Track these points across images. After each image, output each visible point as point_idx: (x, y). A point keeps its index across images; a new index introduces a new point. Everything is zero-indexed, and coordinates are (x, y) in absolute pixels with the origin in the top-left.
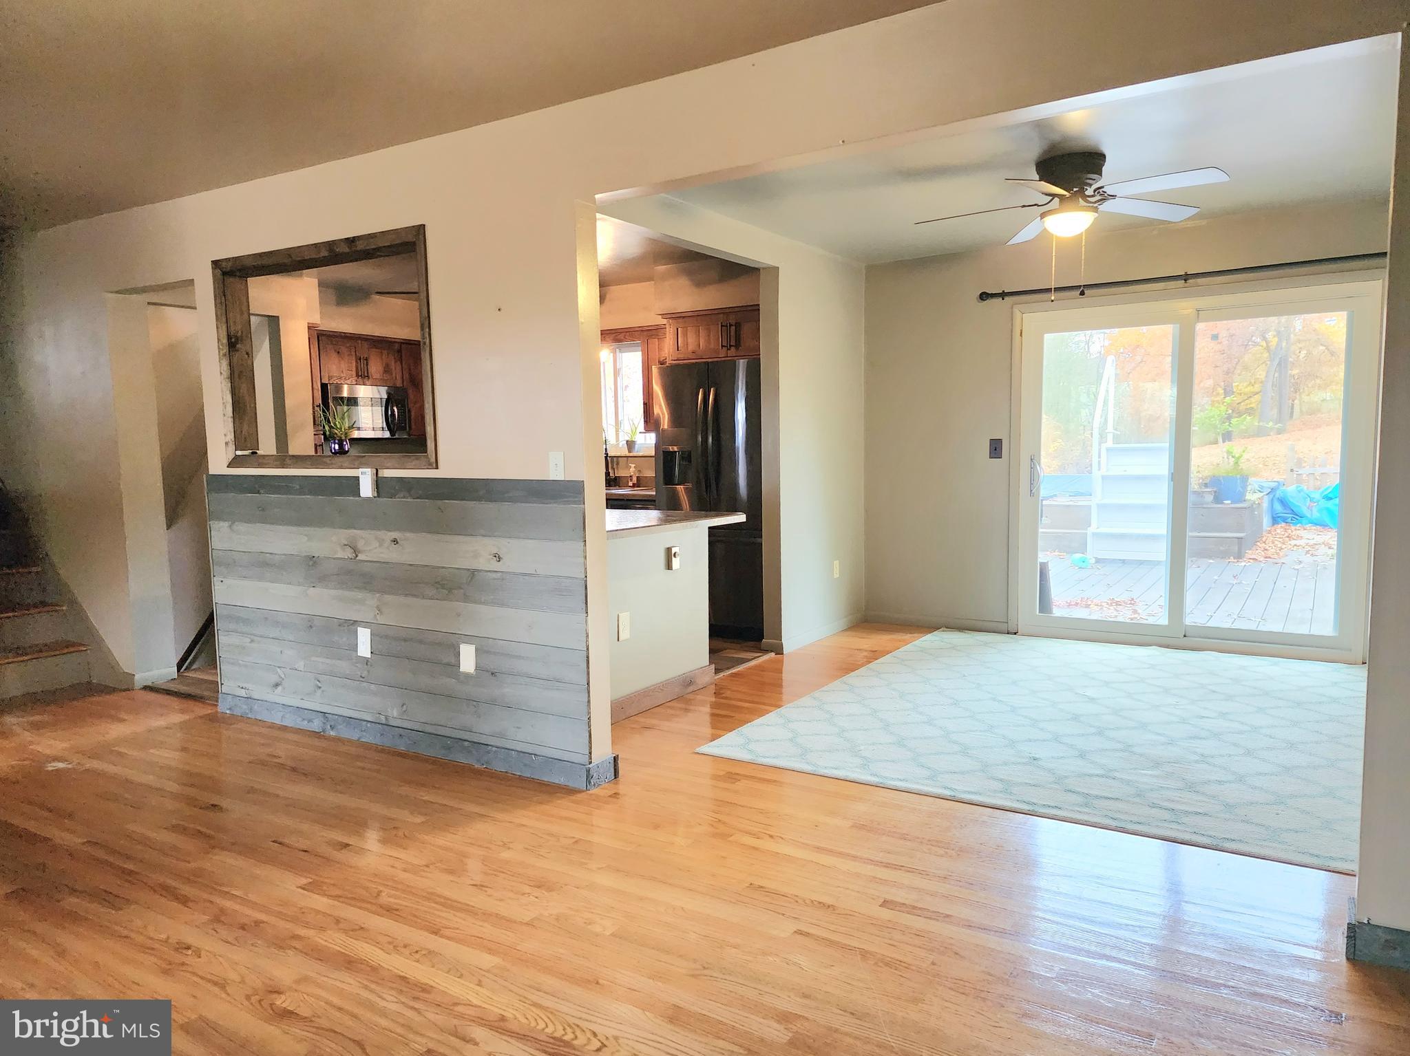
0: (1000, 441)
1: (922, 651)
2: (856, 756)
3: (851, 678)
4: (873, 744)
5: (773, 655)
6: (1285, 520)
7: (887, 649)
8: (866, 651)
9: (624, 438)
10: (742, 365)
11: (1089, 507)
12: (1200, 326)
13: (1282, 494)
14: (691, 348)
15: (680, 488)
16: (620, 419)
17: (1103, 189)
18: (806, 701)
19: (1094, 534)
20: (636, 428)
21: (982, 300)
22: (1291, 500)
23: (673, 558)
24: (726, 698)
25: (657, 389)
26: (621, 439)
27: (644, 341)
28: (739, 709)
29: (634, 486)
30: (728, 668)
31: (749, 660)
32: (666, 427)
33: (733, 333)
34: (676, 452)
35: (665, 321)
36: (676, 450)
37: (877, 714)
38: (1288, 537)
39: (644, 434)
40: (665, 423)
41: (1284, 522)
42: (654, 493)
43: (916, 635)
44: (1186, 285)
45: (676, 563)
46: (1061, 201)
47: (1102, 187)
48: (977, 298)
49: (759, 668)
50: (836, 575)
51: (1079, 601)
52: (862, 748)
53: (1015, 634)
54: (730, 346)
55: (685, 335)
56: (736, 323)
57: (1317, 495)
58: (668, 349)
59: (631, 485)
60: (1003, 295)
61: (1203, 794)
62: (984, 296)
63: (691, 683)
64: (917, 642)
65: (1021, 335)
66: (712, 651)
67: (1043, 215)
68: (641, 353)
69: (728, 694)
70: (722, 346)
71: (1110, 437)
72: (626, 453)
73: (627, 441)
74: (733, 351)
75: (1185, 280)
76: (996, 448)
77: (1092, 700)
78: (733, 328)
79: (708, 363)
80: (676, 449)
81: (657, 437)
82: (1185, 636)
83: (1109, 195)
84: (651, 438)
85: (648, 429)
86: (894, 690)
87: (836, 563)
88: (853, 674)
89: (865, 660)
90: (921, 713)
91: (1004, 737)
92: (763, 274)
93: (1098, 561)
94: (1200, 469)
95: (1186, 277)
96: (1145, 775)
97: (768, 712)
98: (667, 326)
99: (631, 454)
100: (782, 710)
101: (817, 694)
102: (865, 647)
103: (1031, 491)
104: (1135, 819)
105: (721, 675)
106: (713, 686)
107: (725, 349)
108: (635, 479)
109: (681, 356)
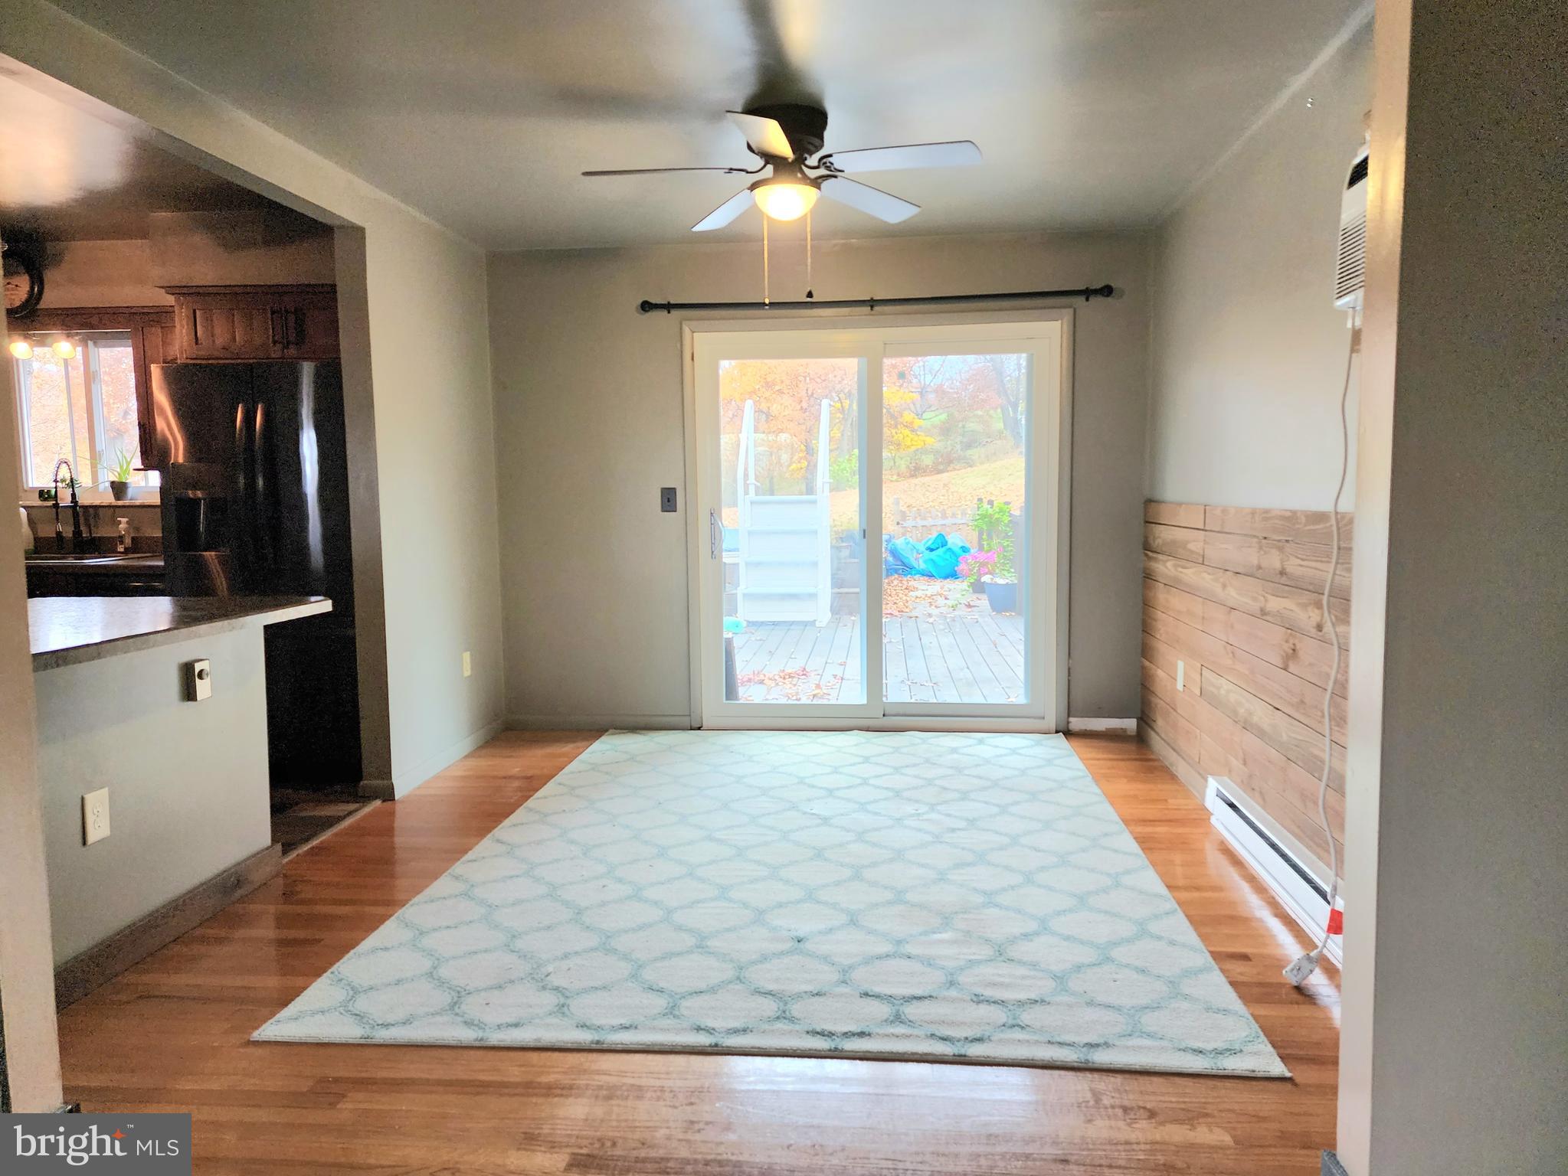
0: (673, 490)
1: (593, 769)
2: (544, 988)
3: (505, 830)
4: (566, 956)
5: (378, 803)
6: (896, 571)
7: (545, 771)
8: (517, 778)
9: (107, 477)
10: (307, 372)
11: (737, 565)
12: (887, 362)
13: (893, 547)
14: (220, 341)
15: (209, 555)
16: (98, 448)
17: (830, 159)
18: (442, 886)
19: (744, 595)
20: (128, 463)
21: (643, 310)
22: (901, 552)
23: (198, 681)
24: (302, 902)
25: (161, 397)
26: (101, 480)
27: (136, 329)
28: (328, 921)
29: (127, 551)
30: (307, 840)
31: (340, 819)
32: (181, 460)
33: (292, 324)
34: (200, 499)
35: (170, 300)
36: (200, 496)
37: (559, 893)
38: (906, 589)
39: (143, 472)
40: (179, 453)
41: (896, 573)
42: (162, 563)
43: (579, 744)
44: (873, 312)
45: (202, 687)
46: (776, 170)
47: (830, 156)
48: (637, 308)
49: (359, 831)
50: (467, 672)
51: (751, 676)
52: (550, 969)
53: (699, 729)
54: (288, 343)
55: (208, 319)
56: (296, 310)
57: (922, 547)
58: (180, 342)
59: (122, 550)
60: (669, 307)
61: (1021, 963)
62: (646, 306)
63: (239, 883)
64: (584, 756)
65: (693, 359)
66: (277, 809)
67: (753, 187)
68: (131, 348)
69: (307, 892)
70: (275, 342)
71: (752, 489)
72: (109, 498)
73: (113, 483)
74: (292, 351)
75: (872, 307)
76: (669, 499)
77: (825, 821)
78: (292, 318)
79: (251, 365)
80: (199, 494)
81: (164, 477)
82: (884, 715)
83: (835, 169)
84: (154, 478)
85: (148, 466)
86: (572, 842)
87: (467, 656)
88: (507, 822)
89: (520, 794)
90: (620, 880)
91: (746, 905)
92: (338, 237)
93: (750, 623)
94: (836, 523)
95: (872, 303)
96: (941, 941)
97: (382, 919)
98: (176, 309)
99: (120, 503)
100: (408, 912)
101: (458, 868)
102: (516, 771)
103: (713, 552)
104: (969, 1033)
105: (293, 855)
106: (280, 881)
107: (279, 346)
108: (128, 541)
109: (202, 353)
